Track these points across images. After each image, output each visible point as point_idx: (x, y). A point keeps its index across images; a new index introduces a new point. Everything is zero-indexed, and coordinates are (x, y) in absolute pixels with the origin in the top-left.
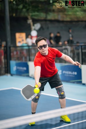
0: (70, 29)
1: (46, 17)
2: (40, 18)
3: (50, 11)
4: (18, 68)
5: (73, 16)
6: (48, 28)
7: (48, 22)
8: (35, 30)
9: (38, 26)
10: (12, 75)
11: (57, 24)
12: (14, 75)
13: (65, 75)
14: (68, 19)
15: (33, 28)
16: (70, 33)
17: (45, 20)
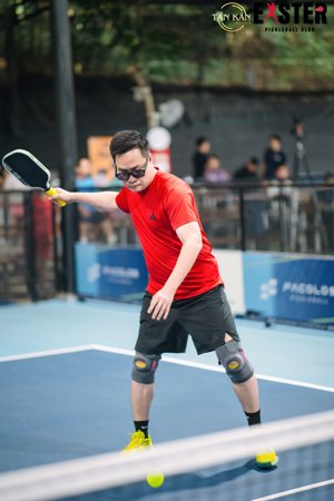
0: (296, 121)
1: (200, 78)
2: (175, 81)
3: (215, 52)
4: (107, 270)
5: (299, 74)
6: (207, 119)
7: (207, 96)
8: (161, 125)
9: (173, 110)
10: (82, 299)
11: (240, 104)
12: (91, 297)
13: (292, 298)
14: (283, 85)
15: (154, 117)
16: (299, 139)
17: (197, 89)
